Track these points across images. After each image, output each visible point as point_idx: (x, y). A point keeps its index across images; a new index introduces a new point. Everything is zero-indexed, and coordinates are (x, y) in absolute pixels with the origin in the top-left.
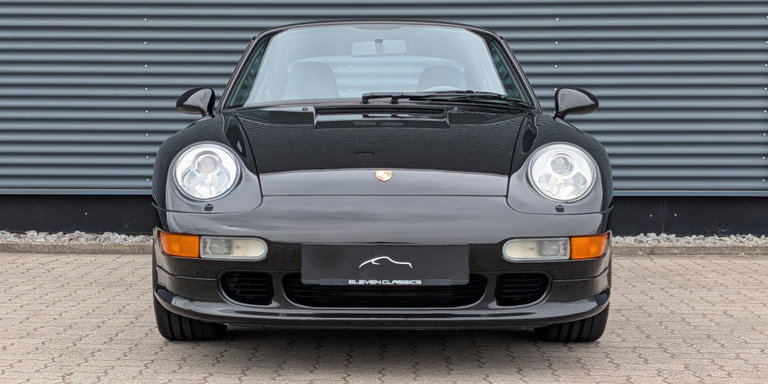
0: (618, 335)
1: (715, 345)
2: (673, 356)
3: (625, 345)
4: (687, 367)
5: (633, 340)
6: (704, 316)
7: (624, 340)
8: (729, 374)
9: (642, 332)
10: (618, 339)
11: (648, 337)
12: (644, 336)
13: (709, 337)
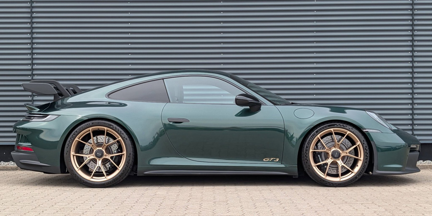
0: (354, 199)
1: (397, 202)
2: (379, 206)
3: (358, 202)
4: (386, 210)
5: (361, 201)
6: (389, 192)
7: (357, 201)
8: (404, 212)
9: (364, 198)
10: (354, 200)
11: (367, 200)
12: (365, 199)
13: (393, 200)
